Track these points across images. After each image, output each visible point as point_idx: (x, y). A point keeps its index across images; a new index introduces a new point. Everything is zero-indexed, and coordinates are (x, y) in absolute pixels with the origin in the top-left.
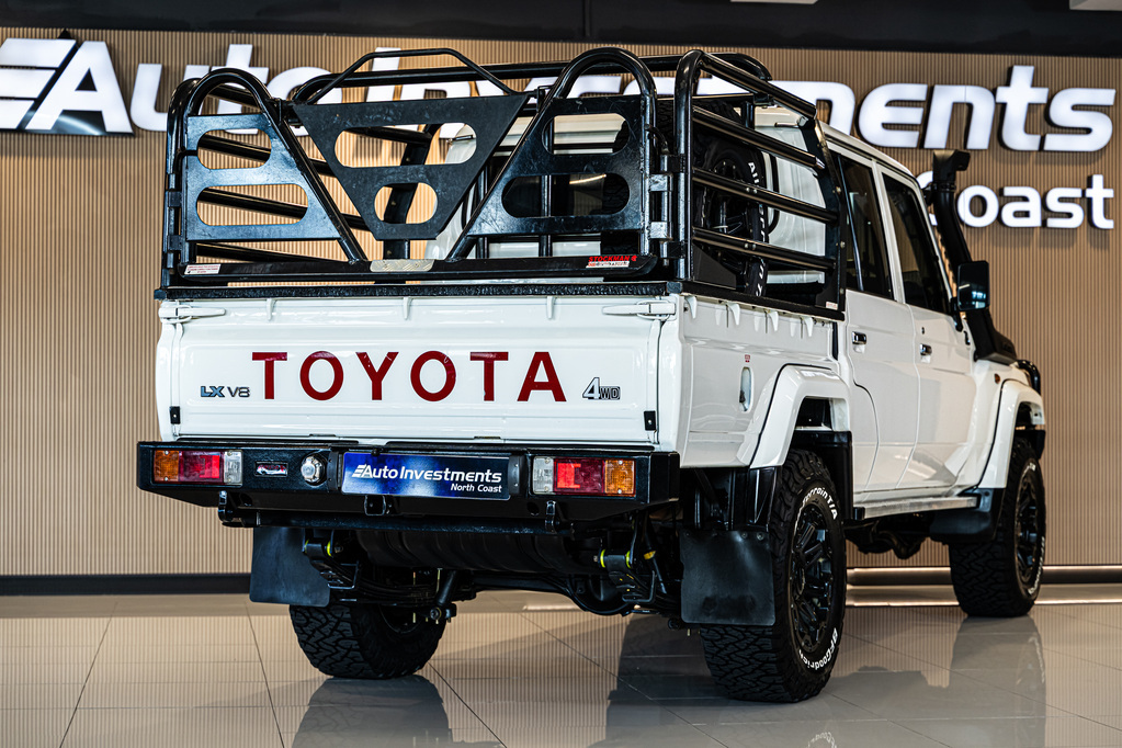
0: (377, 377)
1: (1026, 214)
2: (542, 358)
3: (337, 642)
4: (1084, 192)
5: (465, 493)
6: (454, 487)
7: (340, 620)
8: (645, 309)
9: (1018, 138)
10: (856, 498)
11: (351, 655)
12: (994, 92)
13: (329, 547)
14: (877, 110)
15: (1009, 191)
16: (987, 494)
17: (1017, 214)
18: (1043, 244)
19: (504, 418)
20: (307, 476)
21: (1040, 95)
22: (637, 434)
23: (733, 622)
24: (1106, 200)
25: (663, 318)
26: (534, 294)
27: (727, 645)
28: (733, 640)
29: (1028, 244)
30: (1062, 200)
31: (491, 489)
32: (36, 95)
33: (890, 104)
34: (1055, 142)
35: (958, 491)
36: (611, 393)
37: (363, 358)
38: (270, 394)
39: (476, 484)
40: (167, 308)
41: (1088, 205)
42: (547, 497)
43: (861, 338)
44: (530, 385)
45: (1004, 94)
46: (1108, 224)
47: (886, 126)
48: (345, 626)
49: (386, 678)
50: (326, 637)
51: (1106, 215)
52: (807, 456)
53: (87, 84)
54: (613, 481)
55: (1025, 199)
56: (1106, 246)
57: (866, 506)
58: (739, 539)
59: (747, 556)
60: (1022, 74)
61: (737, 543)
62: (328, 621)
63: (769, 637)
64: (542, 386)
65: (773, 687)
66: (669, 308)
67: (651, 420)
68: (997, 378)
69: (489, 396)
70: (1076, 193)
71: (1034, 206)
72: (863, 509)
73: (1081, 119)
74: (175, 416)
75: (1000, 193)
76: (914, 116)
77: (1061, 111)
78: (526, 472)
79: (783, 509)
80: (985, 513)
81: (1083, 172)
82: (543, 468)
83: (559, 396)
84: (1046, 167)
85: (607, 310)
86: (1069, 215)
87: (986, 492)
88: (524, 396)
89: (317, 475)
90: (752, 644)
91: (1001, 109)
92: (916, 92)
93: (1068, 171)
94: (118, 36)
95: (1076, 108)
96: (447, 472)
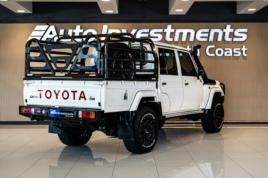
0: (57, 95)
1: (229, 53)
2: (82, 92)
3: (65, 140)
4: (241, 49)
5: (68, 117)
6: (66, 116)
7: (65, 136)
8: (98, 83)
9: (227, 39)
10: (163, 114)
11: (68, 142)
12: (223, 30)
13: (57, 124)
14: (199, 34)
15: (226, 49)
16: (207, 110)
17: (227, 54)
18: (233, 59)
19: (77, 103)
20: (43, 113)
21: (232, 30)
22: (97, 107)
23: (127, 139)
24: (246, 51)
25: (102, 85)
26: (81, 80)
27: (127, 143)
28: (128, 143)
29: (230, 59)
30: (236, 51)
31: (72, 117)
32: (42, 36)
33: (202, 33)
34: (235, 39)
35: (201, 109)
36: (93, 99)
37: (55, 91)
38: (41, 98)
39: (69, 115)
40: (25, 81)
41: (242, 51)
42: (81, 118)
43: (164, 84)
44: (81, 97)
45: (225, 30)
46: (246, 55)
47: (201, 37)
48: (66, 137)
49: (76, 146)
50: (64, 139)
51: (246, 53)
52: (146, 108)
53: (51, 33)
54: (91, 116)
55: (229, 51)
56: (246, 59)
57: (166, 115)
58: (127, 124)
59: (128, 127)
60: (228, 27)
61: (127, 125)
62: (63, 136)
63: (134, 142)
64: (82, 97)
65: (137, 151)
66: (103, 83)
67: (100, 104)
68: (209, 88)
69: (74, 99)
70: (239, 49)
71: (231, 52)
72: (165, 116)
73: (240, 35)
74: (26, 101)
75: (224, 50)
76: (206, 35)
77: (236, 33)
78: (77, 113)
79: (138, 118)
80: (206, 114)
81: (241, 45)
82: (80, 113)
83: (85, 99)
84: (233, 44)
85: (93, 83)
86: (238, 54)
87: (207, 109)
88: (80, 99)
89: (45, 113)
90: (132, 143)
91: (224, 34)
92: (207, 30)
93: (238, 45)
94: (56, 24)
95: (239, 33)
96: (65, 113)
